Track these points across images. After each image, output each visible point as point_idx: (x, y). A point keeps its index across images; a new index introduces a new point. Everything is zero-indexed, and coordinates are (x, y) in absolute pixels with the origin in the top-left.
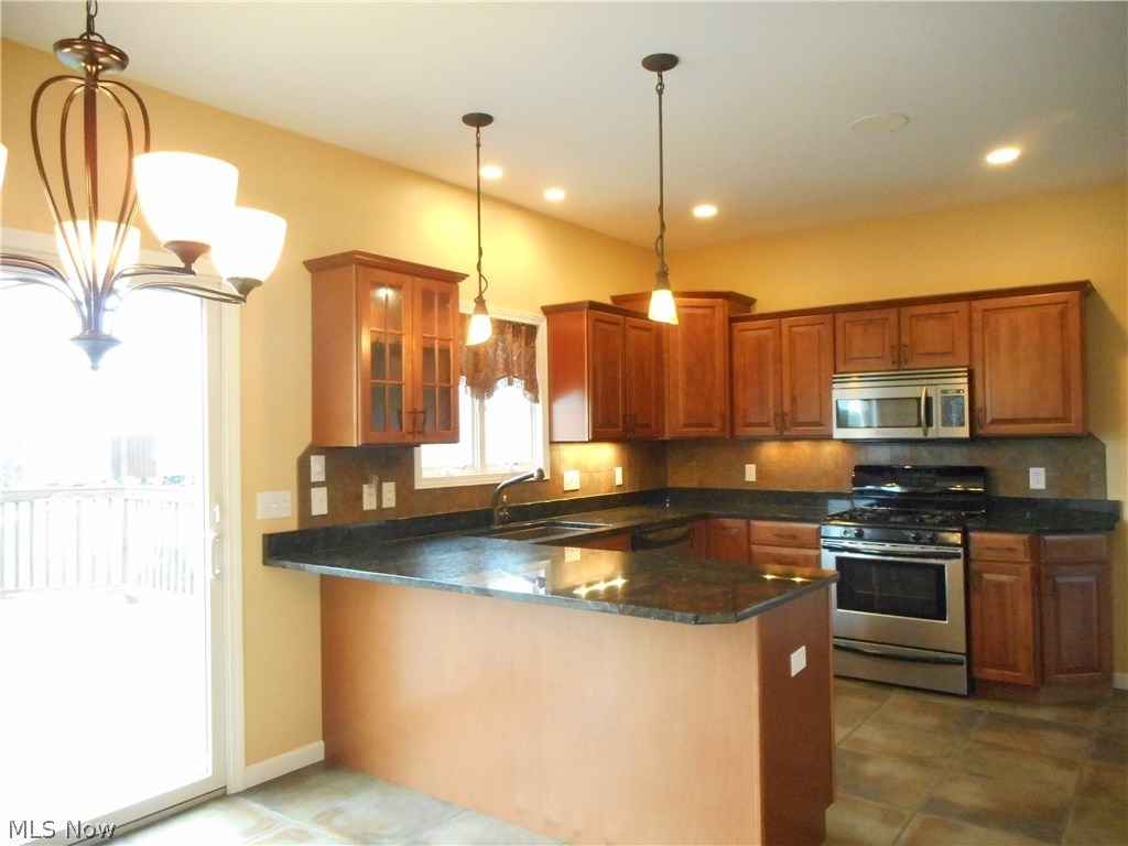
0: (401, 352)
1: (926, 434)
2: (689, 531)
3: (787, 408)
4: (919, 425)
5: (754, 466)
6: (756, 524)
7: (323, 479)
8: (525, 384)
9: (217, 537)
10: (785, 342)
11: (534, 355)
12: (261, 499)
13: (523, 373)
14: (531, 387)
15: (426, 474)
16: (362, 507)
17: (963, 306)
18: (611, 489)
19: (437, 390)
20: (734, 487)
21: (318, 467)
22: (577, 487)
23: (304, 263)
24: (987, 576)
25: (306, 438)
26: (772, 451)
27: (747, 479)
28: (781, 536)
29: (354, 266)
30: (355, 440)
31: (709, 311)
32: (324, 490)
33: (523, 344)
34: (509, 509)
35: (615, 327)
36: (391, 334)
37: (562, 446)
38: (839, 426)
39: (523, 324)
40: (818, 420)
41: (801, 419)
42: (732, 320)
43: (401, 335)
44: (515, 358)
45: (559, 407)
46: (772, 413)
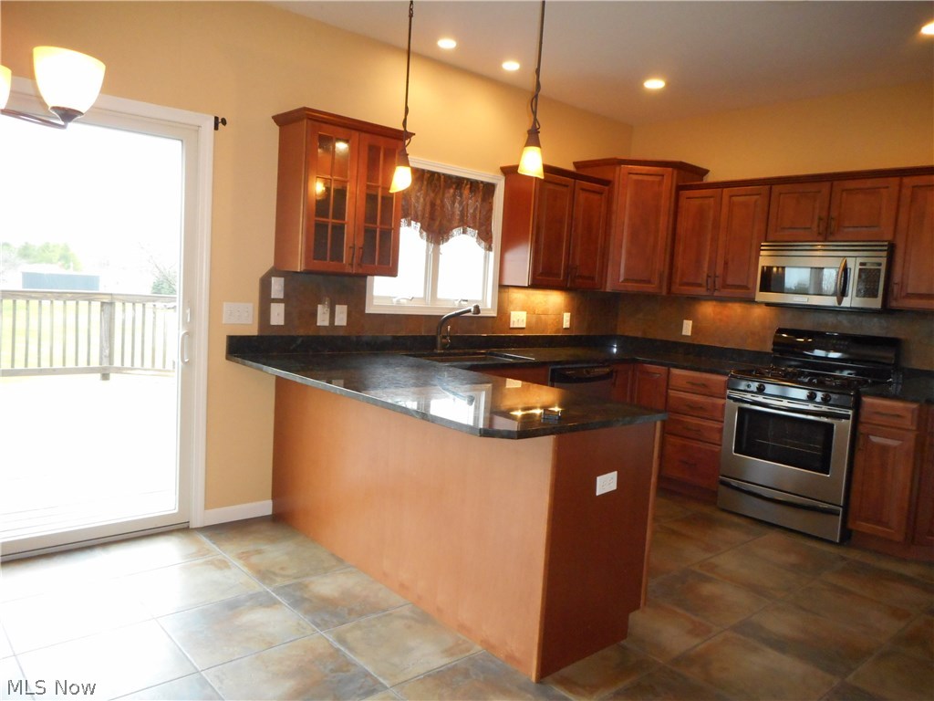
0: (345, 196)
1: (840, 302)
2: (612, 372)
3: (719, 270)
4: (834, 294)
5: (691, 322)
6: (675, 371)
7: (282, 297)
8: (478, 234)
9: (187, 333)
10: (725, 210)
11: (490, 210)
12: (227, 307)
13: (477, 224)
14: (485, 236)
15: (376, 302)
16: (316, 322)
17: (894, 181)
18: (558, 331)
19: (378, 230)
20: (672, 339)
21: (277, 287)
22: (524, 326)
23: (273, 117)
24: (874, 439)
25: (268, 262)
26: (708, 310)
27: (684, 333)
28: (693, 384)
29: (305, 121)
30: (299, 267)
31: (658, 179)
32: (282, 306)
33: (480, 200)
34: (451, 337)
35: (564, 189)
36: (335, 180)
37: (511, 290)
39: (482, 182)
40: (745, 284)
41: (730, 281)
42: (679, 188)
43: (346, 182)
44: (471, 211)
45: (509, 256)
46: (705, 275)
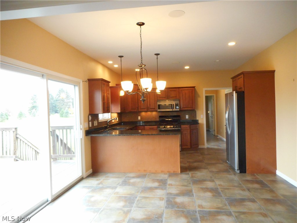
4: (172, 109)
5: (140, 117)
7: (91, 120)
15: (100, 119)
16: (94, 125)
17: (178, 89)
20: (136, 121)
25: (88, 113)
26: (143, 114)
27: (139, 119)
38: (159, 109)
40: (154, 108)
41: (151, 108)
